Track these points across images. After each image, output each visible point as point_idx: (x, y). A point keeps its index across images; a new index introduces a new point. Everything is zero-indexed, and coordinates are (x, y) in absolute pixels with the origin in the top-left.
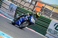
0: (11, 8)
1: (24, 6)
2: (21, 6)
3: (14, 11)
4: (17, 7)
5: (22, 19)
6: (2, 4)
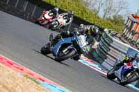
6: (110, 50)
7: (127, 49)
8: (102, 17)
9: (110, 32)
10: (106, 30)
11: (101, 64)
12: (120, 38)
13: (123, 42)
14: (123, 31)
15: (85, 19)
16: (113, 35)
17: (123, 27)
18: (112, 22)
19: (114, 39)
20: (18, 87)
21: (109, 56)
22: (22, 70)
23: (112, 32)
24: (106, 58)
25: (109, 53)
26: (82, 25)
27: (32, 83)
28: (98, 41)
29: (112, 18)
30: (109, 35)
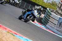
6: (50, 18)
7: (59, 18)
8: (46, 2)
9: (50, 9)
10: (48, 9)
11: (45, 26)
12: (55, 13)
13: (57, 15)
14: (57, 9)
15: (37, 3)
17: (57, 7)
18: (51, 4)
19: (52, 13)
20: (4, 38)
21: (49, 22)
22: (6, 29)
23: (51, 10)
24: (48, 23)
25: (49, 20)
26: (36, 6)
27: (11, 36)
28: (44, 14)
29: (51, 2)
30: (50, 11)
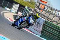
0: (38, 22)
1: (53, 20)
2: (49, 20)
3: (41, 25)
4: (45, 21)
5: (21, 19)
9: (28, 8)
10: (26, 7)
12: (33, 12)
14: (35, 8)
16: (29, 10)
17: (35, 6)
18: (29, 3)
23: (29, 8)
